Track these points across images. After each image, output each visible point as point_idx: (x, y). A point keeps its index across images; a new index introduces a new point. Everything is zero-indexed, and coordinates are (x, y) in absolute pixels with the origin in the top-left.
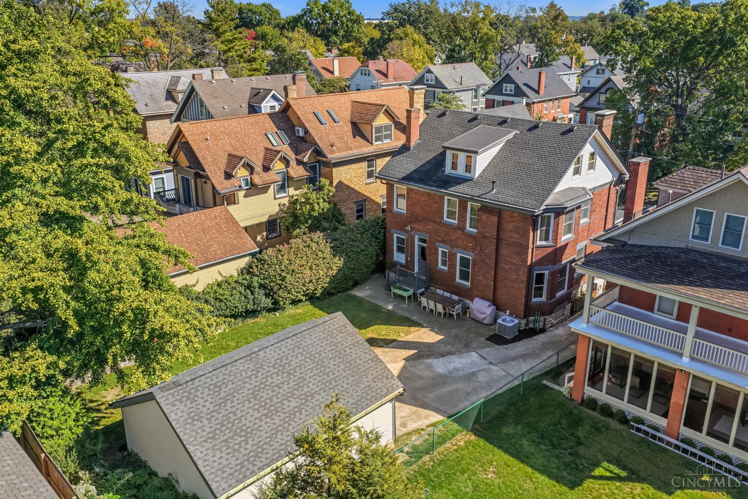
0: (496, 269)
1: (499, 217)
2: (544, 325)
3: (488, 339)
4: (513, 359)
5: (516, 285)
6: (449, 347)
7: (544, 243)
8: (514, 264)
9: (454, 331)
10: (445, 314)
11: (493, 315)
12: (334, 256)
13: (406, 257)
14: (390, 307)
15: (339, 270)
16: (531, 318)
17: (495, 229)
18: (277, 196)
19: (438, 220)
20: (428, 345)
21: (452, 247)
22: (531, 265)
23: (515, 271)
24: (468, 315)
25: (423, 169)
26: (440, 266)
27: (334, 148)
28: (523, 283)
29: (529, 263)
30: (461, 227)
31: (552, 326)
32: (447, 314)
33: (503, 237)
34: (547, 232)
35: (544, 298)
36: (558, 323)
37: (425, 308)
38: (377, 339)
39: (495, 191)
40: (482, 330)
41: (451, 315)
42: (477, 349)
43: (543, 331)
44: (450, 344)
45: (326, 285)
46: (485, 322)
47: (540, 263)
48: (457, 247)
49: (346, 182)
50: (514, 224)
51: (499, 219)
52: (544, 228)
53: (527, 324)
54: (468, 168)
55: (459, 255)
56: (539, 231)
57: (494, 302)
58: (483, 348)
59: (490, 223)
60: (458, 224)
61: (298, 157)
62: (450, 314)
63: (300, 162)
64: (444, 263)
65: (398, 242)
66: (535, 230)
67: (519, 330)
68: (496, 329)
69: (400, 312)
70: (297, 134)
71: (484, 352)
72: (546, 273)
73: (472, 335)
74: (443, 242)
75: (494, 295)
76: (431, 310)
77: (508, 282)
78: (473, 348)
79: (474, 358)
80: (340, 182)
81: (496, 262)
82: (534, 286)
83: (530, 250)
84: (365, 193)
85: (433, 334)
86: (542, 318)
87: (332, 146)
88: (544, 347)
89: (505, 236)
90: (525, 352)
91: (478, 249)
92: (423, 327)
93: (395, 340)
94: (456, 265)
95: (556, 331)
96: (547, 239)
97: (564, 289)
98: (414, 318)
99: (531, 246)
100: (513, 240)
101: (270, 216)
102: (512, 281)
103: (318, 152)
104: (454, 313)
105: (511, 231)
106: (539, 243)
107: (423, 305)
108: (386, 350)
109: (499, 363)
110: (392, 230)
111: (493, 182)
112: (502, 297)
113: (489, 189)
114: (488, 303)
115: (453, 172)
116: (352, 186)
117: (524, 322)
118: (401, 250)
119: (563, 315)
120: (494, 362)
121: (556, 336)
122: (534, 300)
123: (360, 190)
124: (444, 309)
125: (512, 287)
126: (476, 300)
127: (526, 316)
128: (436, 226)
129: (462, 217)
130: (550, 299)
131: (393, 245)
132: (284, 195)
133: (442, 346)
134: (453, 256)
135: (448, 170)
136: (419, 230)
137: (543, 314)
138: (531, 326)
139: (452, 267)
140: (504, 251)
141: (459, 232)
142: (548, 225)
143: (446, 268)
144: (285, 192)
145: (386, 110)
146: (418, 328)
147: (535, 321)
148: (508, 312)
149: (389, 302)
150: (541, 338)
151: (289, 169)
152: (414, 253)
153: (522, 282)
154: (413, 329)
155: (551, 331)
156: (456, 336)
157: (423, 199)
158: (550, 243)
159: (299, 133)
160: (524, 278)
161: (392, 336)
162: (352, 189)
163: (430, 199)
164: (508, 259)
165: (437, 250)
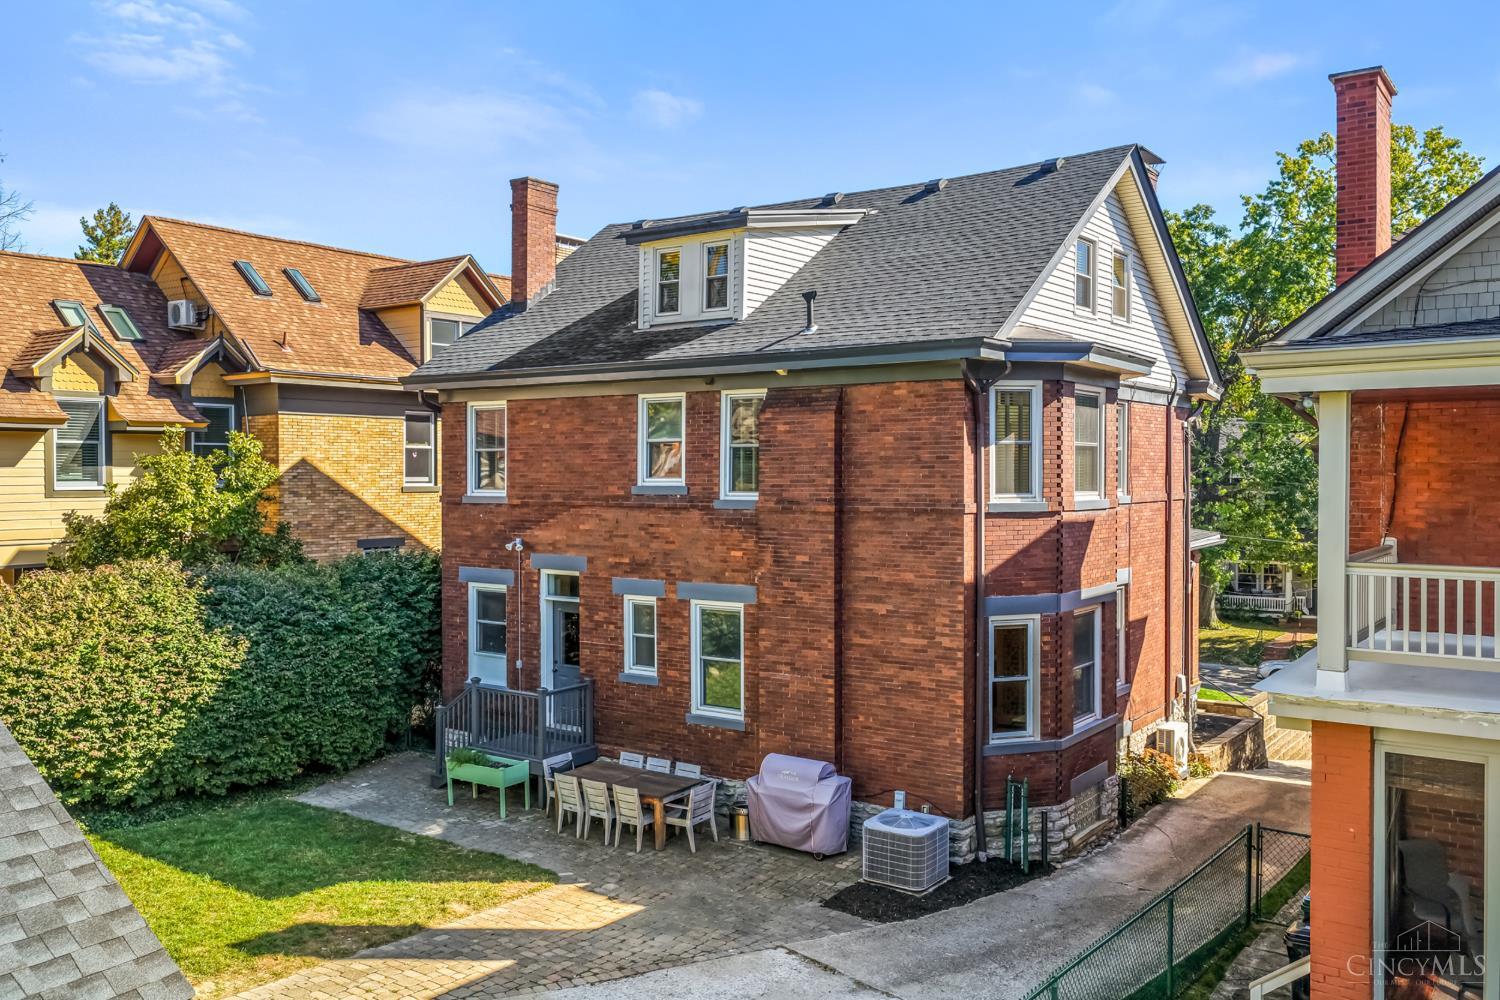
0: (839, 626)
1: (841, 415)
2: (1045, 846)
3: (828, 904)
4: (956, 966)
5: (923, 678)
6: (662, 940)
7: (1012, 500)
8: (908, 589)
9: (688, 886)
10: (649, 830)
11: (843, 814)
12: (209, 627)
13: (511, 662)
14: (434, 830)
15: (228, 684)
16: (994, 818)
17: (826, 462)
18: (58, 486)
19: (613, 490)
20: (571, 940)
21: (671, 578)
22: (975, 585)
23: (916, 617)
24: (743, 835)
25: (565, 337)
26: (631, 668)
27: (288, 350)
28: (952, 662)
29: (968, 576)
30: (699, 499)
31: (1070, 852)
32: (659, 830)
33: (856, 492)
34: (1022, 455)
35: (1032, 733)
36: (1086, 843)
37: (570, 820)
38: (332, 929)
39: (814, 328)
40: (806, 874)
41: (675, 835)
42: (787, 939)
43: (1041, 868)
44: (669, 928)
45: (166, 745)
46: (814, 844)
47: (1010, 578)
48: (688, 576)
49: (327, 468)
50: (901, 429)
51: (839, 422)
52: (1011, 440)
53: (981, 840)
54: (717, 291)
55: (697, 606)
56: (992, 448)
57: (841, 760)
58: (815, 933)
59: (806, 444)
60: (689, 486)
61: (162, 375)
62: (670, 828)
63: (161, 389)
64: (644, 656)
65: (483, 612)
66: (978, 441)
67: (953, 867)
68: (856, 868)
69: (468, 843)
70: (172, 324)
71: (824, 947)
72: (1033, 622)
73: (765, 895)
74: (638, 568)
75: (839, 738)
76: (597, 823)
77: (890, 670)
78: (769, 938)
79: (782, 973)
80: (303, 462)
81: (840, 600)
82: (992, 679)
83: (968, 521)
84: (399, 520)
85: (600, 901)
86: (1034, 816)
87: (282, 345)
88: (1069, 918)
89: (863, 488)
90: (999, 940)
91: (768, 558)
92: (554, 878)
93: (417, 928)
94: (687, 648)
95: (1091, 870)
96: (1022, 484)
97: (1090, 710)
98: (526, 856)
99: (970, 506)
100: (901, 495)
101: (20, 554)
102: (904, 665)
103: (228, 360)
104: (688, 823)
105: (886, 462)
106: (997, 499)
107: (561, 808)
108: (358, 965)
109: (897, 983)
110: (464, 571)
111: (809, 296)
112: (872, 742)
113: (796, 329)
114: (816, 767)
115: (669, 317)
116: (352, 486)
117: (966, 829)
118: (493, 640)
119: (1099, 817)
120: (877, 980)
121: (1096, 884)
122: (997, 740)
123: (377, 506)
124: (648, 809)
125: (911, 688)
126: (771, 761)
127: (971, 809)
128: (610, 514)
129: (702, 454)
130: (1055, 734)
131: (464, 626)
132: (93, 486)
133: (634, 940)
134: (674, 612)
135: (649, 317)
136: (554, 547)
137: (1036, 798)
138: (996, 849)
139: (674, 660)
140: (867, 547)
141: (696, 515)
142: (1023, 428)
143: (652, 672)
144: (96, 477)
145: (466, 273)
146: (529, 885)
147: (1008, 830)
148: (899, 796)
149: (434, 817)
150: (1046, 892)
151: (113, 400)
152: (537, 637)
153: (947, 657)
154: (510, 887)
155: (1071, 869)
156: (697, 901)
157: (562, 427)
158: (1035, 501)
159: (177, 318)
160: (954, 641)
161: (406, 916)
162: (352, 496)
163: (587, 421)
164: (885, 576)
165: (616, 604)
